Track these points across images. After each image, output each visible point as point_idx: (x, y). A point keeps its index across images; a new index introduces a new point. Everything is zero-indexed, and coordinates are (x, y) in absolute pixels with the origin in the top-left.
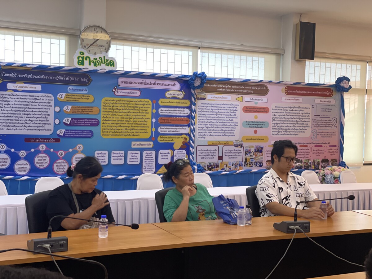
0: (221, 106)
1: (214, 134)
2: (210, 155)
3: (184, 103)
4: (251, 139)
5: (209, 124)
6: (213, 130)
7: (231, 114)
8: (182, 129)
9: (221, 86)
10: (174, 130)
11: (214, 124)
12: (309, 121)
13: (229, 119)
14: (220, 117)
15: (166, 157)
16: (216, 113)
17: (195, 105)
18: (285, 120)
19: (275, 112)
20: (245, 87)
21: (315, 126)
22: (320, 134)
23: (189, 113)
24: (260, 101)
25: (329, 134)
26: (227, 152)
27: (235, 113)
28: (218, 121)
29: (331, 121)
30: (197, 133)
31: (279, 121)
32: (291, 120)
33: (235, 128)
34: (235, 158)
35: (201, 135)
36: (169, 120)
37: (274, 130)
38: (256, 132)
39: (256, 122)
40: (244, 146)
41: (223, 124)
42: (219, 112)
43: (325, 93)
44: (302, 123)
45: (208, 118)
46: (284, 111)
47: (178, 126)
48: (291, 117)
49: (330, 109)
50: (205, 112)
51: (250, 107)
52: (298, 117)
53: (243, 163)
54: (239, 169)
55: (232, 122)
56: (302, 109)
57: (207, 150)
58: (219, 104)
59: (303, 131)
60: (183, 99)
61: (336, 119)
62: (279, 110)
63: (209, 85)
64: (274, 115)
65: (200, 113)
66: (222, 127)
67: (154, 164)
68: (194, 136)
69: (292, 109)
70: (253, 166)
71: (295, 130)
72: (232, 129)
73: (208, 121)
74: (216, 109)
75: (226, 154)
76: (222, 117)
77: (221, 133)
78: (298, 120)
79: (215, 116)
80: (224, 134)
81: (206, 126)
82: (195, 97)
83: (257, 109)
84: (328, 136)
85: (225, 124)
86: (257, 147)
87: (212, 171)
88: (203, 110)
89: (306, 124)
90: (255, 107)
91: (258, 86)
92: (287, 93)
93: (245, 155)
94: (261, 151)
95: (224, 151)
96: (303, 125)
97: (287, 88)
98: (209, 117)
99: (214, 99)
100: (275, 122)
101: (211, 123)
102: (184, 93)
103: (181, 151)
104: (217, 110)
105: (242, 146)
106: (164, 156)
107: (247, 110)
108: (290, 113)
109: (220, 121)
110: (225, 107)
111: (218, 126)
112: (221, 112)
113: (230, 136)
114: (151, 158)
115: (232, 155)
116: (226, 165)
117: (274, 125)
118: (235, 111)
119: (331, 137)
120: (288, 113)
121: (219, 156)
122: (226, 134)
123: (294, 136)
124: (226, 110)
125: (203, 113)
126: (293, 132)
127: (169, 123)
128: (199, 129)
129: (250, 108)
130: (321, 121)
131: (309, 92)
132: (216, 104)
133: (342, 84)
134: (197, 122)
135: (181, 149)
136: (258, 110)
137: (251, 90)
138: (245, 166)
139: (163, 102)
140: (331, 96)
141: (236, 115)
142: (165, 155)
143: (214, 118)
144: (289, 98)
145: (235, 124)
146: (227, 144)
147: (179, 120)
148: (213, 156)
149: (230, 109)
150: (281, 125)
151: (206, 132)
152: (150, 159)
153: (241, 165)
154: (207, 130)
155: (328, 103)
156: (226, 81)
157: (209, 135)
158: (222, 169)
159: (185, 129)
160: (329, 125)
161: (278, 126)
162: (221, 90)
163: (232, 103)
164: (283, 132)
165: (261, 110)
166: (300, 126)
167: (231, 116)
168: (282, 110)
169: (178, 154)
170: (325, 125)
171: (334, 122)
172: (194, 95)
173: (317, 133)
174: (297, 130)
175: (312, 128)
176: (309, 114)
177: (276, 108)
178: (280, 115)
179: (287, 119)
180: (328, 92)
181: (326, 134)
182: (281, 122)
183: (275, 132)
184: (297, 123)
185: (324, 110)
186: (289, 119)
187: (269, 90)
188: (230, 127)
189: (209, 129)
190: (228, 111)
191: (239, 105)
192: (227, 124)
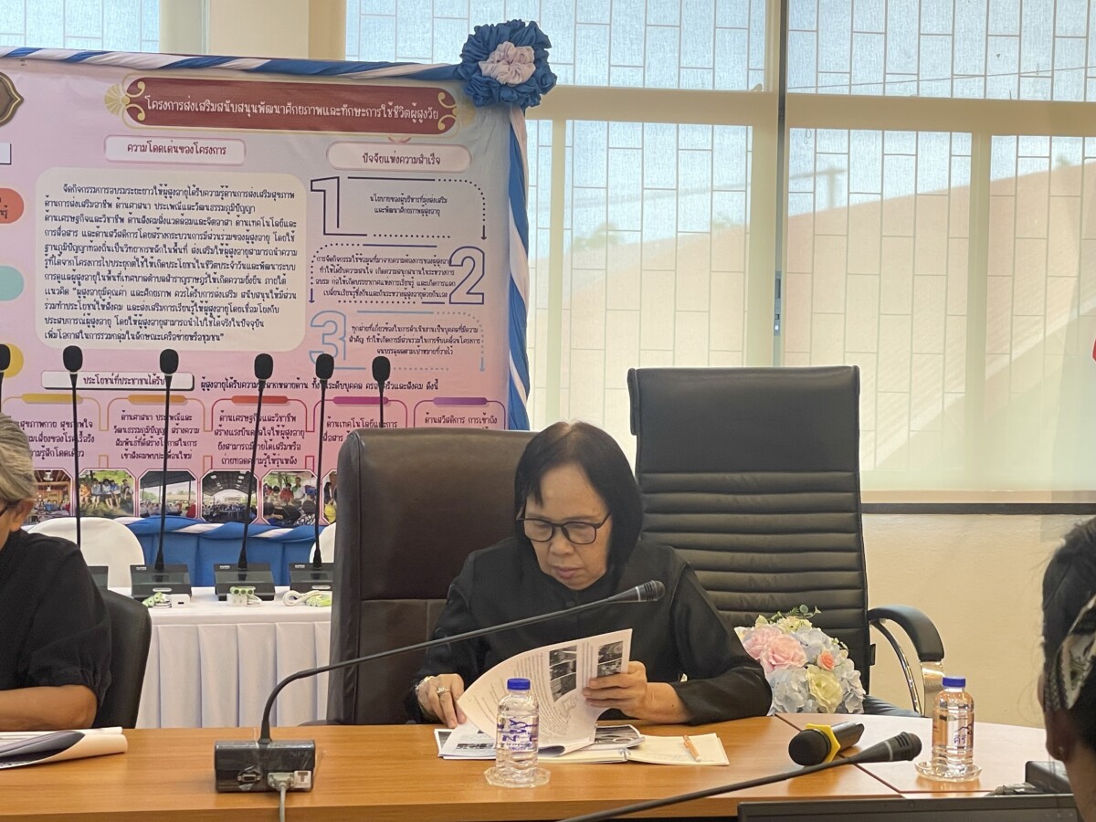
12: (293, 267)
18: (129, 257)
19: (64, 218)
21: (332, 293)
22: (371, 334)
25: (431, 335)
29: (445, 267)
31: (89, 263)
32: (173, 257)
37: (57, 313)
43: (397, 111)
44: (242, 273)
46: (123, 213)
48: (170, 243)
49: (431, 201)
52: (218, 242)
56: (245, 201)
59: (251, 317)
61: (477, 255)
62: (86, 203)
64: (58, 232)
69: (175, 200)
71: (201, 315)
78: (218, 258)
84: (424, 346)
89: (274, 281)
92: (142, 116)
96: (255, 288)
97: (141, 85)
100: (65, 270)
108: (161, 221)
117: (55, 285)
119: (447, 352)
120: (149, 221)
123: (198, 345)
126: (181, 323)
130: (373, 266)
131: (289, 109)
133: (486, 67)
140: (441, 126)
144: (156, 142)
150: (101, 285)
155: (418, 166)
160: (430, 289)
161: (82, 293)
164: (123, 322)
166: (231, 294)
168: (106, 204)
170: (401, 289)
171: (460, 273)
173: (349, 330)
174: (215, 314)
175: (312, 301)
176: (289, 229)
177: (69, 197)
178: (96, 230)
179: (143, 254)
180: (417, 108)
181: (408, 335)
182: (104, 271)
183: (66, 321)
184: (213, 276)
185: (398, 205)
186: (154, 254)
187: (19, 99)
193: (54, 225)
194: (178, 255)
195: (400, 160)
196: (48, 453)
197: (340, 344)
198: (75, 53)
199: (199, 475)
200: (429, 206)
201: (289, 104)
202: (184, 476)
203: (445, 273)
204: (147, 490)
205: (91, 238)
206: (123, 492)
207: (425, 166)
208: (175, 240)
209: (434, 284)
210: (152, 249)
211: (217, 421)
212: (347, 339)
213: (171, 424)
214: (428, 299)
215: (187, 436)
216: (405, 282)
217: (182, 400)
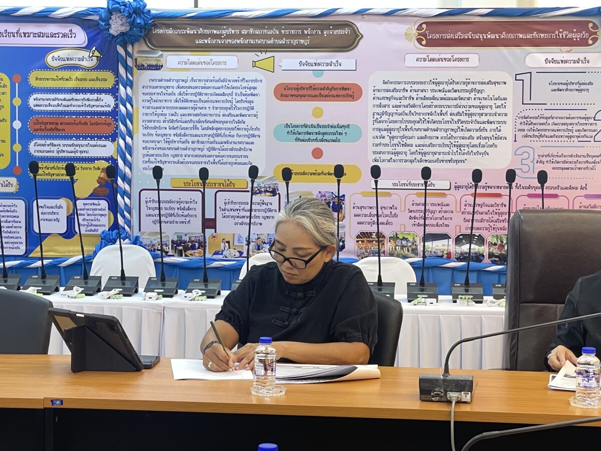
0: (208, 84)
1: (187, 159)
2: (179, 216)
3: (97, 79)
4: (304, 174)
5: (173, 132)
6: (185, 149)
7: (239, 105)
8: (95, 146)
9: (207, 32)
10: (72, 149)
11: (188, 132)
12: (505, 122)
14: (205, 115)
15: (54, 217)
16: (191, 105)
17: (129, 84)
18: (417, 118)
19: (383, 98)
20: (283, 31)
21: (526, 136)
22: (548, 159)
23: (112, 105)
24: (333, 68)
25: (583, 159)
26: (229, 207)
27: (251, 102)
28: (199, 125)
30: (137, 157)
31: (396, 122)
32: (440, 118)
33: (252, 143)
35: (151, 162)
36: (57, 124)
37: (379, 149)
38: (317, 153)
39: (319, 126)
41: (215, 131)
42: (200, 101)
43: (565, 34)
44: (477, 126)
45: (169, 118)
46: (414, 95)
47: (85, 138)
48: (438, 110)
49: (584, 84)
50: (160, 101)
51: (298, 84)
52: (464, 109)
57: (171, 202)
58: (200, 81)
59: (482, 150)
60: (94, 69)
62: (395, 90)
63: (170, 31)
64: (380, 106)
65: (147, 104)
66: (211, 139)
67: (22, 233)
68: (128, 165)
69: (441, 87)
71: (455, 149)
72: (242, 146)
73: (171, 125)
74: (192, 94)
75: (227, 213)
76: (211, 115)
77: (210, 156)
78: (464, 118)
79: (192, 112)
80: (217, 160)
81: (165, 138)
82: (130, 62)
83: (322, 89)
84: (579, 166)
85: (219, 132)
87: (186, 256)
88: (154, 97)
89: (494, 130)
90: (315, 84)
91: (327, 26)
92: (424, 42)
95: (221, 204)
96: (484, 134)
97: (424, 26)
98: (172, 115)
99: (188, 66)
100: (383, 126)
101: (178, 131)
102: (97, 54)
103: (96, 202)
104: (195, 95)
106: (49, 213)
107: (288, 92)
108: (434, 98)
109: (205, 125)
110: (219, 88)
111: (201, 139)
112: (206, 101)
113: (236, 163)
114: (15, 217)
115: (244, 217)
116: (228, 242)
117: (378, 134)
118: (250, 98)
119: (592, 169)
120: (427, 99)
121: (205, 217)
122: (225, 160)
123: (453, 165)
124: (224, 94)
125: (154, 104)
126: (444, 153)
127: (59, 130)
128: (144, 145)
129: (297, 89)
130: (550, 121)
131: (504, 36)
132: (193, 80)
134: (141, 128)
135: (94, 196)
136: (324, 92)
137: (303, 36)
139: (41, 79)
140: (590, 42)
141: (253, 108)
142: (51, 210)
143: (189, 118)
144: (431, 56)
145: (251, 132)
146: (226, 186)
147: (86, 124)
148: (186, 216)
149: (235, 91)
150: (402, 133)
151: (165, 155)
152: (12, 219)
154: (169, 149)
155: (576, 65)
156: (219, 16)
157: (175, 162)
158: (216, 253)
159: (105, 146)
160: (582, 133)
161: (392, 138)
162: (206, 41)
163: (242, 75)
164: (412, 153)
165: (334, 92)
166: (471, 137)
167: (238, 112)
168: (405, 90)
169: (88, 210)
170: (566, 134)
172: (125, 59)
173: (537, 157)
174: (462, 149)
175: (515, 141)
176: (503, 102)
177: (386, 87)
178: (399, 104)
179: (424, 117)
180: (577, 32)
181: (570, 159)
182: (403, 126)
183: (384, 153)
184: (461, 128)
185: (565, 87)
186: (430, 116)
187: (361, 36)
188: (236, 139)
189: (172, 145)
190: (229, 98)
191: (261, 81)
192: (227, 132)
193: (378, 102)
194: (443, 117)
195: (566, 62)
196: (374, 223)
197: (531, 165)
198: (390, 10)
199: (453, 236)
200: (583, 87)
201: (504, 33)
202: (445, 236)
203: (591, 124)
204: (426, 244)
205: (397, 108)
206: (413, 244)
207: (580, 65)
208: (441, 109)
209: (585, 131)
210: (428, 114)
211: (463, 207)
212: (535, 162)
213: (438, 208)
214: (580, 139)
215: (446, 215)
216: (568, 130)
217: (444, 195)
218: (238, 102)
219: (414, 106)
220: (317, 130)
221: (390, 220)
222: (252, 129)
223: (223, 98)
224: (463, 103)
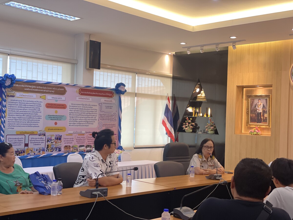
0: (28, 102)
1: (21, 125)
2: (18, 143)
4: (52, 129)
5: (17, 117)
6: (21, 122)
9: (28, 86)
11: (22, 117)
12: (97, 116)
13: (34, 113)
14: (27, 112)
16: (23, 108)
17: (5, 101)
18: (78, 114)
20: (48, 88)
21: (101, 119)
22: (105, 125)
24: (60, 99)
25: (111, 125)
26: (32, 140)
27: (39, 108)
29: (112, 116)
30: (6, 125)
31: (74, 115)
33: (39, 120)
34: (39, 144)
35: (10, 126)
37: (70, 122)
38: (56, 124)
39: (56, 116)
40: (46, 135)
41: (29, 117)
42: (26, 107)
43: (108, 94)
44: (91, 117)
46: (78, 108)
48: (83, 112)
49: (111, 107)
50: (14, 107)
51: (51, 104)
53: (46, 149)
54: (42, 153)
55: (37, 115)
56: (92, 106)
57: (16, 139)
58: (26, 101)
59: (92, 123)
61: (115, 114)
62: (74, 106)
63: (17, 85)
64: (71, 110)
65: (10, 108)
66: (28, 119)
68: (4, 127)
69: (84, 106)
70: (53, 151)
71: (87, 123)
72: (37, 121)
73: (17, 114)
74: (23, 105)
75: (32, 142)
76: (28, 112)
77: (28, 124)
78: (89, 114)
79: (23, 111)
80: (30, 125)
81: (15, 118)
82: (6, 94)
83: (57, 105)
84: (110, 127)
85: (31, 117)
86: (57, 136)
87: (19, 155)
88: (12, 106)
89: (95, 118)
90: (56, 104)
91: (58, 87)
92: (80, 94)
93: (47, 142)
94: (60, 139)
95: (30, 139)
96: (93, 119)
97: (80, 90)
98: (17, 111)
99: (22, 97)
100: (71, 116)
101: (19, 117)
105: (44, 135)
107: (49, 106)
108: (82, 109)
109: (27, 115)
111: (25, 119)
112: (27, 108)
113: (35, 126)
115: (36, 143)
116: (31, 150)
117: (70, 118)
118: (39, 107)
119: (112, 128)
121: (25, 143)
122: (32, 125)
123: (86, 127)
124: (32, 106)
125: (12, 108)
126: (84, 124)
128: (8, 121)
130: (105, 116)
131: (96, 93)
132: (24, 101)
133: (120, 89)
134: (7, 115)
137: (53, 90)
138: (47, 151)
140: (112, 97)
141: (40, 110)
143: (22, 113)
144: (82, 98)
145: (39, 117)
146: (32, 133)
148: (20, 143)
149: (35, 105)
150: (76, 118)
151: (14, 124)
153: (43, 150)
154: (16, 122)
156: (32, 82)
157: (17, 126)
158: (28, 154)
160: (111, 119)
161: (73, 119)
162: (27, 89)
163: (37, 100)
164: (78, 124)
165: (60, 106)
166: (90, 119)
167: (36, 111)
168: (76, 106)
171: (114, 117)
172: (5, 93)
173: (102, 125)
175: (99, 121)
176: (96, 110)
177: (72, 105)
178: (75, 110)
180: (110, 94)
182: (76, 116)
184: (88, 117)
185: (108, 107)
187: (66, 91)
188: (35, 119)
189: (17, 121)
190: (34, 107)
191: (42, 102)
192: (33, 117)
193: (70, 109)
194: (84, 114)
195: (108, 101)
196: (68, 143)
197: (101, 127)
198: (74, 85)
199: (85, 146)
204: (80, 148)
206: (77, 148)
207: (111, 102)
210: (81, 113)
211: (88, 138)
213: (82, 138)
214: (111, 120)
215: (84, 140)
216: (108, 118)
217: (84, 135)
218: (36, 108)
219: (78, 111)
220: (56, 117)
221: (72, 142)
222: (40, 116)
223: (32, 107)
224: (89, 110)
